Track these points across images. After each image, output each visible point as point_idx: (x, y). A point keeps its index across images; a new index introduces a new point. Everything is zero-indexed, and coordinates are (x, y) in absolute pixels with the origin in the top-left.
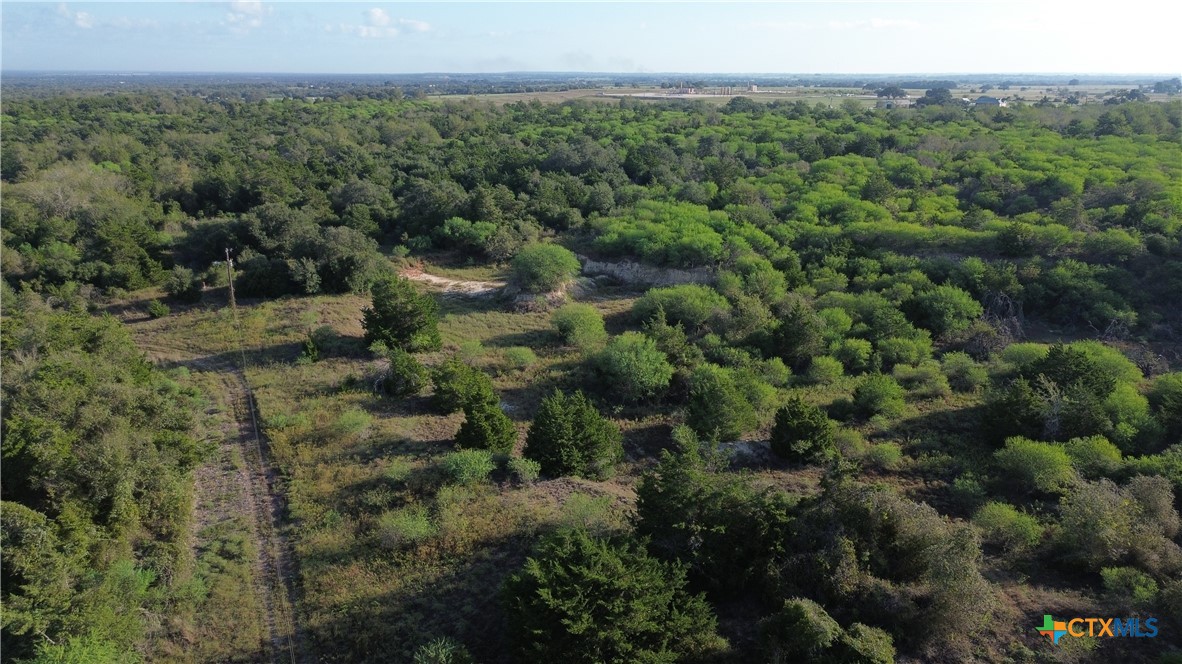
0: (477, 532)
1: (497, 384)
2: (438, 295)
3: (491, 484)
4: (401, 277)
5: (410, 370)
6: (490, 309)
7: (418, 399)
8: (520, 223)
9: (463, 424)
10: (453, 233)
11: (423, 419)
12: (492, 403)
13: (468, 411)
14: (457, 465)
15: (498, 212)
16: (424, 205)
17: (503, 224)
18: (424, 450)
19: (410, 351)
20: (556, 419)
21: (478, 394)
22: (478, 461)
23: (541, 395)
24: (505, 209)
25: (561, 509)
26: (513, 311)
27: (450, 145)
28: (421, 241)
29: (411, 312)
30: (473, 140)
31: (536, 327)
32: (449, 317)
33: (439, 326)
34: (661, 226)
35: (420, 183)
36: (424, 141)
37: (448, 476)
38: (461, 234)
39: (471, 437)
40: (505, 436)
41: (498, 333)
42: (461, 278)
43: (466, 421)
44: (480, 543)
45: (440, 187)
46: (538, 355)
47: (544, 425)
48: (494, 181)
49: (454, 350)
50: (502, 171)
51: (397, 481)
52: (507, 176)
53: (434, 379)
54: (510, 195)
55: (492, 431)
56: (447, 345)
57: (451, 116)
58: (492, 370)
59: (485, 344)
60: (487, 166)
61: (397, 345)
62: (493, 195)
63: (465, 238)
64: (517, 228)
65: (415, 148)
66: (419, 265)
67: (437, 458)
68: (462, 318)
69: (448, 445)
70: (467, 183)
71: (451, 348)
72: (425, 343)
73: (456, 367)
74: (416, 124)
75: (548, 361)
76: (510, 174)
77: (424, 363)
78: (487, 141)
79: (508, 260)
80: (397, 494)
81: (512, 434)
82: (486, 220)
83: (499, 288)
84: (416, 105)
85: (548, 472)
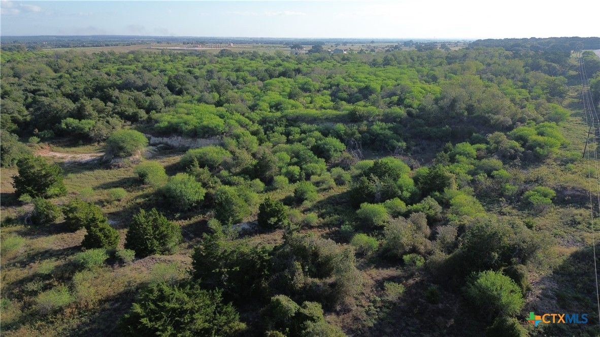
0: (101, 295)
1: (105, 210)
2: (61, 164)
3: (106, 267)
4: (36, 155)
5: (48, 209)
6: (95, 168)
7: (55, 225)
8: (110, 119)
9: (85, 236)
10: (68, 127)
11: (59, 236)
12: (103, 222)
13: (88, 228)
14: (84, 259)
15: (95, 114)
16: (47, 112)
17: (99, 120)
18: (61, 254)
19: (46, 197)
20: (142, 225)
21: (93, 217)
22: (98, 255)
23: (132, 213)
24: (99, 112)
25: (150, 273)
26: (111, 168)
27: (61, 77)
28: (47, 133)
29: (44, 175)
30: (74, 73)
31: (125, 176)
32: (70, 175)
33: (64, 181)
34: (191, 117)
35: (43, 100)
36: (43, 75)
37: (79, 267)
38: (73, 128)
39: (91, 242)
40: (113, 239)
41: (102, 182)
42: (76, 153)
43: (87, 234)
44: (103, 301)
45: (56, 101)
46: (128, 191)
47: (135, 229)
48: (91, 96)
49: (75, 194)
50: (95, 90)
51: (46, 275)
52: (98, 93)
53: (64, 212)
54: (101, 104)
55: (104, 237)
56: (70, 192)
57: (59, 60)
58: (101, 203)
59: (95, 188)
60: (85, 89)
61: (37, 195)
62: (91, 105)
63: (76, 130)
64: (108, 122)
65: (37, 79)
66: (47, 147)
67: (71, 257)
68: (79, 175)
69: (77, 249)
70: (74, 98)
71: (73, 193)
72: (56, 192)
73: (78, 204)
74: (37, 65)
75: (135, 194)
76: (100, 92)
77: (56, 204)
78: (84, 74)
79: (104, 140)
80: (47, 282)
81: (116, 237)
82: (88, 119)
83: (101, 156)
84: (36, 54)
85: (140, 255)
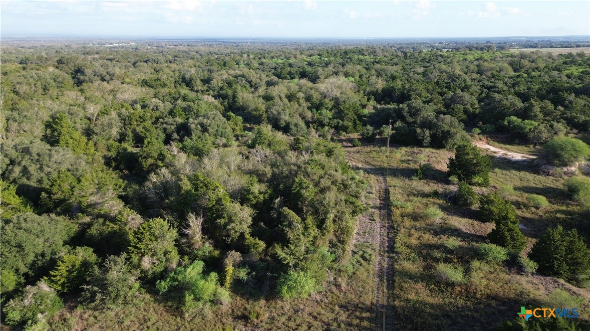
0: (490, 290)
1: (519, 213)
2: (493, 157)
3: (504, 267)
4: (473, 144)
5: (468, 194)
6: (523, 170)
7: (470, 210)
8: (555, 123)
9: (493, 230)
10: (509, 125)
11: (470, 221)
12: (514, 223)
13: (498, 223)
14: (485, 250)
15: (541, 116)
16: (495, 108)
17: (542, 123)
18: (467, 238)
19: (471, 184)
20: (555, 242)
21: (506, 216)
22: (499, 252)
23: (548, 226)
24: (546, 114)
25: (547, 295)
26: (539, 174)
27: (518, 76)
28: (489, 127)
29: (475, 163)
30: (533, 74)
31: (552, 186)
32: (497, 170)
33: (490, 174)
35: (496, 96)
36: (503, 73)
37: (481, 256)
38: (514, 126)
39: (496, 238)
40: (518, 243)
41: (525, 184)
42: (509, 150)
43: (495, 228)
44: (491, 297)
45: (507, 99)
46: (550, 202)
47: (546, 243)
48: (542, 98)
49: (496, 188)
50: (548, 92)
51: (450, 249)
52: (551, 95)
53: (481, 202)
54: (551, 107)
55: (510, 238)
56: (492, 185)
57: (522, 60)
58: (518, 205)
59: (515, 189)
60: (540, 89)
61: (464, 180)
62: (540, 106)
63: (516, 128)
64: (552, 126)
65: (496, 77)
66: (485, 140)
67: (474, 243)
68: (505, 172)
69: (482, 239)
70: (524, 97)
71: (494, 187)
72: (480, 181)
73: (495, 198)
74: (500, 64)
75: (556, 207)
76: (555, 94)
77: (477, 192)
78: (542, 75)
79: (541, 144)
80: (449, 256)
81: (523, 243)
82: (532, 119)
83: (532, 159)
84: (502, 54)
85: (542, 271)
